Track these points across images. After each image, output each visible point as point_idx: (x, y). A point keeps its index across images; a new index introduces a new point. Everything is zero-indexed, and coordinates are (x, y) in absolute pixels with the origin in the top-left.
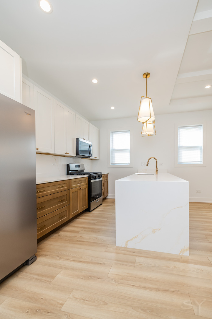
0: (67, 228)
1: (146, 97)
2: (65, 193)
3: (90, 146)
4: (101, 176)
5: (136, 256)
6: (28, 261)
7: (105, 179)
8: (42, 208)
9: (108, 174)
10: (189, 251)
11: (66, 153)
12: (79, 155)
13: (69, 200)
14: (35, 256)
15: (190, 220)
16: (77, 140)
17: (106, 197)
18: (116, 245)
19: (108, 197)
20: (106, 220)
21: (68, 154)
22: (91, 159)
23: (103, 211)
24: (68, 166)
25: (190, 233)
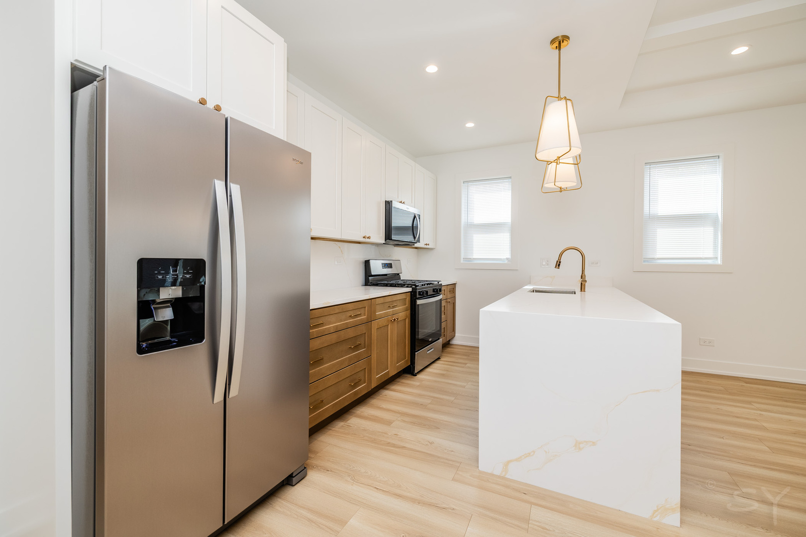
0: (364, 410)
1: (559, 98)
2: (362, 329)
3: (415, 217)
4: (440, 290)
5: (532, 503)
6: (291, 477)
7: (449, 296)
8: (318, 362)
9: (455, 284)
10: (679, 514)
11: (364, 237)
12: (392, 240)
13: (369, 347)
14: (305, 468)
15: (683, 425)
16: (388, 204)
17: (449, 341)
18: (478, 467)
19: (455, 342)
20: (452, 398)
21: (369, 238)
22: (416, 248)
23: (443, 375)
24: (367, 263)
25: (683, 461)
